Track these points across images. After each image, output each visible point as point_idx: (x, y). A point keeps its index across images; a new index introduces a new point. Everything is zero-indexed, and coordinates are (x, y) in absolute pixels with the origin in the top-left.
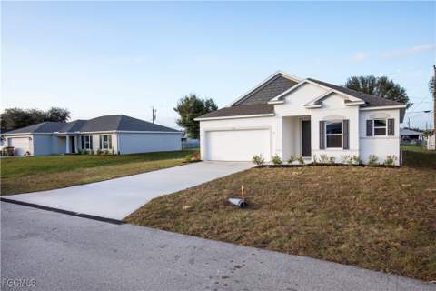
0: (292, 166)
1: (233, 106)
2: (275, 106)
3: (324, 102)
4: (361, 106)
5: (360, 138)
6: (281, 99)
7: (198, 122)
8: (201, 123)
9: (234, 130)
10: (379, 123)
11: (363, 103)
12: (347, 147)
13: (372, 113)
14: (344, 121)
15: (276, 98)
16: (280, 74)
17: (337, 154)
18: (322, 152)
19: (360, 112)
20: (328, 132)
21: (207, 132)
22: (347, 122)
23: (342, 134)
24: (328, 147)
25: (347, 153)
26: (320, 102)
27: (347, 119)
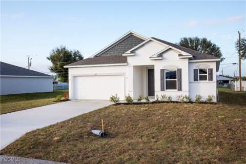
0: (141, 103)
1: (96, 56)
2: (128, 58)
3: (164, 55)
4: (190, 59)
5: (190, 83)
6: (132, 52)
7: (67, 69)
8: (69, 70)
9: (96, 75)
10: (202, 71)
11: (191, 56)
12: (180, 89)
13: (197, 64)
14: (178, 70)
15: (129, 52)
16: (131, 33)
17: (173, 94)
18: (163, 93)
19: (189, 63)
20: (166, 78)
21: (75, 77)
22: (180, 70)
23: (177, 80)
24: (167, 89)
25: (180, 93)
26: (161, 55)
27: (180, 68)
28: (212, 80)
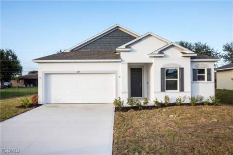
1: (72, 51)
2: (122, 53)
3: (165, 52)
4: (192, 58)
5: (191, 83)
9: (78, 73)
11: (196, 55)
12: (182, 90)
14: (180, 68)
16: (118, 27)
17: (174, 95)
18: (163, 94)
19: (191, 62)
22: (182, 69)
23: (178, 79)
25: (182, 94)
26: (161, 52)
27: (182, 67)
28: (211, 80)
